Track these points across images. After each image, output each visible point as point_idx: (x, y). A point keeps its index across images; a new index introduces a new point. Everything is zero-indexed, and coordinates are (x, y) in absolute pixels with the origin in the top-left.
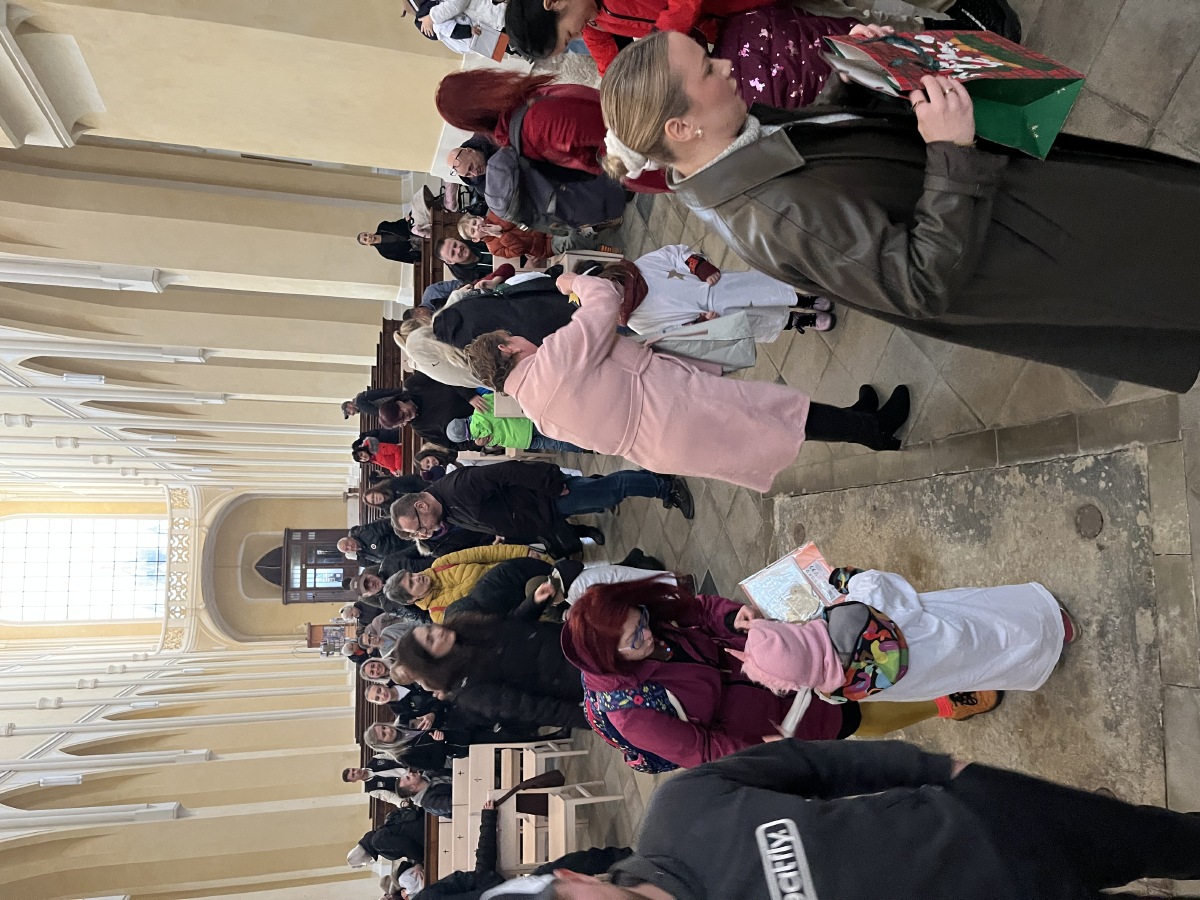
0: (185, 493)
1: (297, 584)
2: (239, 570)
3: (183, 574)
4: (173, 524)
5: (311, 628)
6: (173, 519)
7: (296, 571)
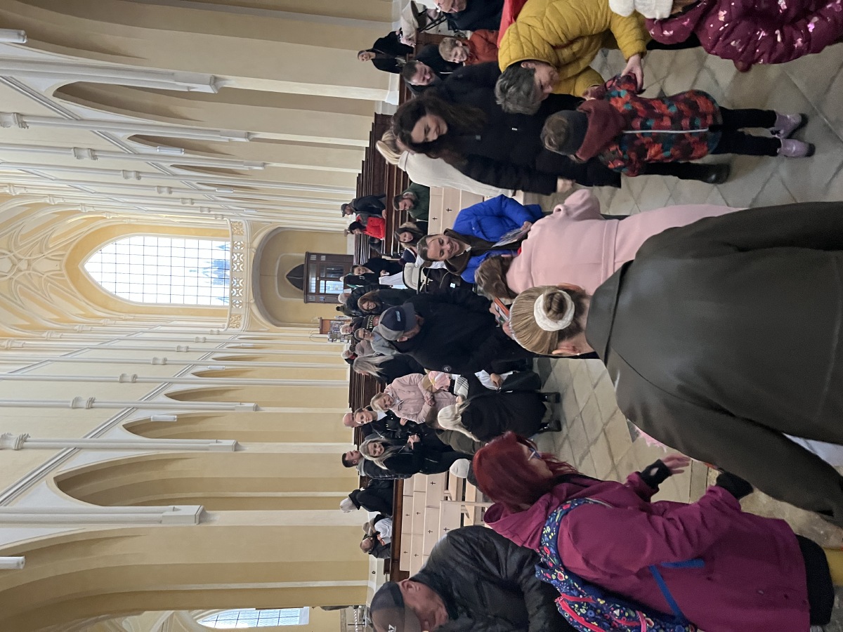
0: (240, 224)
1: (313, 290)
2: (276, 278)
3: (240, 279)
4: (233, 245)
5: (322, 321)
6: (233, 242)
7: (313, 281)
